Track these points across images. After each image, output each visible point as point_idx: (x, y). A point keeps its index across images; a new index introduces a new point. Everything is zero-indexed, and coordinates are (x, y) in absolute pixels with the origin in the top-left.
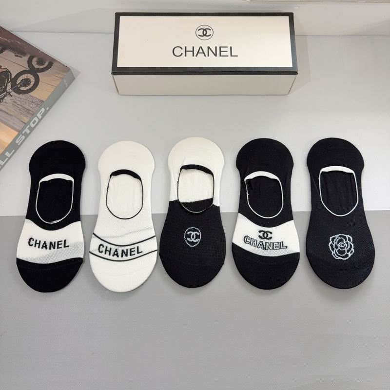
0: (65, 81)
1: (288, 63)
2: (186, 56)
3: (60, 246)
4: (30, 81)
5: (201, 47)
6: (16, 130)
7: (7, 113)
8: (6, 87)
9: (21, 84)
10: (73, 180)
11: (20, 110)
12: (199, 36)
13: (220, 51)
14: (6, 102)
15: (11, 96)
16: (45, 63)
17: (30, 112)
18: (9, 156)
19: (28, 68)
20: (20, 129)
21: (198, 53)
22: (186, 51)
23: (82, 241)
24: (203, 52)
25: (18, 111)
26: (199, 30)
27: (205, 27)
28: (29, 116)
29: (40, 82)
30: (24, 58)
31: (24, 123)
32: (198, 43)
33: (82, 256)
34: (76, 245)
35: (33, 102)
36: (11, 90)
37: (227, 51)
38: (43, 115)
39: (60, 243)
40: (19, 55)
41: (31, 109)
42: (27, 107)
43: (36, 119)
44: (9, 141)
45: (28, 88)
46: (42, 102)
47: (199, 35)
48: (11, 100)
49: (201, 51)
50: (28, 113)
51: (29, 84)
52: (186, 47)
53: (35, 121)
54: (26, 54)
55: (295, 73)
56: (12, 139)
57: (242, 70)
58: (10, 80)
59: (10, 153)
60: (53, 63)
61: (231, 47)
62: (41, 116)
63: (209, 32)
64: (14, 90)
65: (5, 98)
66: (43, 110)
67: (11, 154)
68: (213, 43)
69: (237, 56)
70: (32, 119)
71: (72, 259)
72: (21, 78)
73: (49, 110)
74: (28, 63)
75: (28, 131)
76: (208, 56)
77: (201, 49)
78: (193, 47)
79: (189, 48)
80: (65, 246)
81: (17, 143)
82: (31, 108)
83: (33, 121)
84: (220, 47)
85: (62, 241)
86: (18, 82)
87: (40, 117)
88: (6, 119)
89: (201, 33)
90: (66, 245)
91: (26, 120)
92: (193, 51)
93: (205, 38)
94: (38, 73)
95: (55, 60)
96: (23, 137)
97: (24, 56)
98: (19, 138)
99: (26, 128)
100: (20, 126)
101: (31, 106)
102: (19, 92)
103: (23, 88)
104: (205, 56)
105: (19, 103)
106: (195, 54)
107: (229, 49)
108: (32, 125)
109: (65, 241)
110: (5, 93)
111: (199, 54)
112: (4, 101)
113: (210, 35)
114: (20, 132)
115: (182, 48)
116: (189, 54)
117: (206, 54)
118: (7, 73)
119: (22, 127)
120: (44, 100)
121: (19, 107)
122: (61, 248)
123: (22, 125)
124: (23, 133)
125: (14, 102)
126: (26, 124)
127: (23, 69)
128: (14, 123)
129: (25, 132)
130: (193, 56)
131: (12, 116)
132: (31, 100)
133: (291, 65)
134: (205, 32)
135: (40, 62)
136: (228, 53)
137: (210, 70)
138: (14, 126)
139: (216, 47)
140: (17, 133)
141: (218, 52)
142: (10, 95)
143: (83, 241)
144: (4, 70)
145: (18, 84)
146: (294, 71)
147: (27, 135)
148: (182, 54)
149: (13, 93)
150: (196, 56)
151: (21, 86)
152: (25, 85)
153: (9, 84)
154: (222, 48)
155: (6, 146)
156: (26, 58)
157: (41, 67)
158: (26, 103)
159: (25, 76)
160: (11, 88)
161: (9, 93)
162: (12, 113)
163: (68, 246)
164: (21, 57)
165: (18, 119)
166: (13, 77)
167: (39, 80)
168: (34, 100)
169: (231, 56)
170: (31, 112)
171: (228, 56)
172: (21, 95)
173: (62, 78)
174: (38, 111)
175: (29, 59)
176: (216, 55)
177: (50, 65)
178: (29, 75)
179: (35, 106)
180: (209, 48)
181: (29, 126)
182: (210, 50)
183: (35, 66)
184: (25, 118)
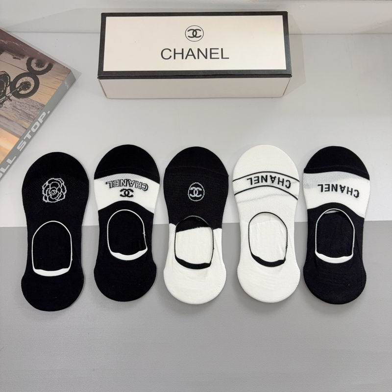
0: (66, 83)
1: (280, 65)
2: (175, 58)
4: (30, 85)
5: (190, 49)
6: (17, 136)
7: (7, 119)
8: (5, 91)
9: (21, 87)
11: (20, 115)
12: (188, 38)
13: (211, 53)
14: (5, 107)
15: (11, 100)
16: (44, 64)
17: (31, 117)
18: (10, 163)
19: (27, 71)
20: (21, 135)
21: (188, 55)
22: (175, 53)
24: (193, 55)
25: (18, 116)
26: (188, 31)
27: (195, 28)
28: (30, 121)
29: (40, 85)
30: (22, 60)
31: (25, 128)
32: (187, 45)
35: (33, 106)
36: (10, 95)
37: (218, 53)
38: (45, 119)
40: (17, 57)
41: (32, 114)
42: (27, 111)
43: (37, 124)
44: (10, 147)
45: (28, 91)
46: (43, 106)
47: (189, 36)
48: (10, 104)
49: (190, 53)
50: (29, 118)
51: (29, 88)
52: (175, 49)
53: (36, 126)
54: (24, 56)
55: (289, 76)
56: (14, 145)
57: (233, 74)
58: (8, 83)
59: (11, 160)
60: (53, 65)
61: (222, 49)
62: (43, 120)
63: (199, 33)
64: (14, 95)
65: (5, 103)
66: (44, 114)
67: (13, 160)
68: (203, 44)
69: (228, 58)
70: (34, 124)
72: (20, 82)
73: (50, 113)
74: (27, 66)
76: (198, 58)
77: (190, 51)
78: (183, 49)
79: (179, 51)
81: (19, 149)
82: (32, 112)
83: (34, 126)
84: (211, 49)
86: (17, 86)
87: (41, 121)
88: (7, 125)
89: (190, 34)
91: (27, 125)
92: (182, 54)
93: (195, 39)
94: (38, 76)
95: (54, 62)
96: (25, 143)
97: (23, 58)
98: (20, 144)
99: (27, 133)
100: (21, 131)
101: (32, 110)
102: (18, 95)
103: (22, 92)
104: (195, 58)
105: (19, 108)
106: (185, 57)
107: (219, 51)
108: (33, 130)
110: (5, 97)
111: (188, 57)
112: (3, 105)
113: (201, 36)
114: (21, 138)
115: (170, 51)
116: (179, 57)
118: (5, 76)
120: (45, 104)
121: (20, 111)
123: (24, 131)
124: (24, 138)
125: (14, 106)
126: (27, 129)
127: (23, 72)
128: (15, 129)
129: (27, 137)
130: (183, 58)
131: (13, 121)
132: (31, 104)
133: (284, 68)
134: (195, 33)
135: (40, 64)
136: (219, 56)
137: (200, 74)
138: (14, 131)
139: (206, 49)
140: (18, 139)
141: (209, 54)
142: (10, 99)
144: (2, 73)
145: (18, 88)
146: (287, 73)
147: (28, 141)
148: (171, 57)
149: (12, 97)
150: (186, 58)
151: (20, 90)
152: (25, 90)
153: (9, 88)
154: (212, 50)
155: (8, 153)
156: (25, 60)
157: (41, 69)
158: (26, 107)
159: (24, 79)
160: (10, 93)
161: (9, 97)
162: (12, 118)
164: (20, 59)
165: (19, 124)
166: (12, 80)
167: (39, 83)
168: (35, 104)
169: (222, 58)
170: (33, 117)
171: (219, 58)
172: (21, 99)
173: (63, 81)
174: (38, 116)
175: (28, 61)
176: (206, 57)
177: (50, 67)
178: (29, 78)
179: (36, 110)
180: (199, 50)
181: (30, 131)
182: (200, 52)
183: (34, 69)
184: (26, 123)
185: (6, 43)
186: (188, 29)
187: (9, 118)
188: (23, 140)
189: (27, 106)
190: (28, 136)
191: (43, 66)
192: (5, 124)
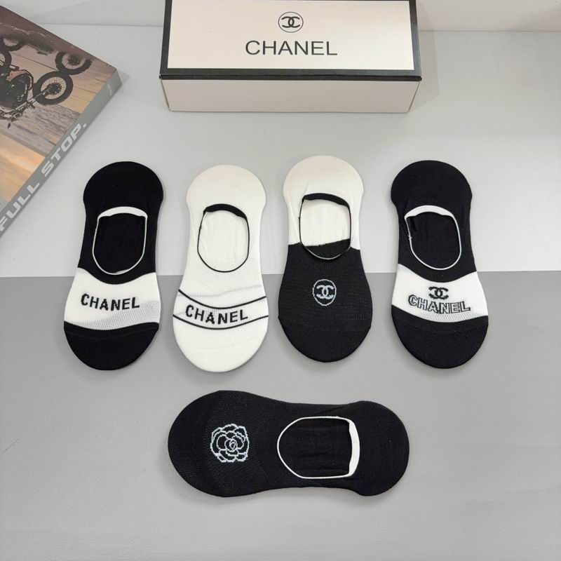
0: (109, 86)
1: (407, 65)
2: (264, 53)
3: (126, 306)
4: (60, 87)
5: (285, 42)
6: (41, 153)
8: (26, 96)
9: (48, 90)
10: (146, 216)
11: (47, 126)
12: (282, 28)
13: (313, 48)
14: (26, 117)
15: (34, 107)
16: (80, 61)
17: (61, 129)
18: (32, 193)
19: (57, 69)
20: (48, 152)
21: (282, 49)
22: (264, 47)
23: (158, 298)
24: (289, 49)
25: (44, 128)
26: (283, 19)
27: (291, 15)
28: (59, 134)
29: (74, 88)
30: (49, 55)
31: (54, 144)
32: (281, 36)
33: (157, 321)
34: (150, 305)
35: (65, 115)
36: (33, 100)
37: (322, 48)
38: (79, 135)
39: (126, 302)
40: (43, 52)
41: (63, 125)
42: (56, 121)
43: (69, 139)
44: (32, 169)
45: (57, 96)
46: (78, 114)
47: (283, 26)
48: (33, 113)
49: (285, 47)
50: (59, 130)
51: (58, 92)
52: (264, 42)
53: (68, 143)
54: (52, 50)
55: (418, 78)
56: (37, 166)
57: (343, 74)
58: (31, 85)
59: (33, 187)
60: (91, 62)
61: (328, 43)
62: (76, 135)
63: (297, 22)
64: (38, 100)
65: (26, 110)
66: (79, 127)
67: (35, 188)
68: (303, 37)
69: (336, 54)
70: (64, 140)
71: (144, 324)
72: (47, 83)
73: (86, 128)
74: (56, 63)
75: (58, 158)
76: (296, 53)
77: (285, 45)
78: (275, 42)
79: (270, 44)
80: (133, 307)
81: (43, 172)
82: (63, 123)
83: (64, 143)
84: (313, 43)
85: (129, 299)
86: (43, 89)
87: (75, 138)
88: (28, 139)
89: (285, 22)
90: (136, 305)
91: (56, 139)
92: (275, 47)
93: (291, 29)
94: (70, 76)
95: (94, 58)
96: (52, 165)
97: (51, 53)
98: (46, 166)
99: (55, 151)
100: (47, 148)
101: (63, 120)
102: (44, 101)
103: (50, 97)
104: (291, 53)
105: (45, 117)
106: (277, 51)
107: (324, 46)
108: (65, 149)
109: (134, 299)
110: (25, 103)
111: (282, 51)
112: (24, 114)
113: (299, 26)
114: (48, 156)
115: (258, 44)
116: (269, 51)
117: (293, 52)
118: (27, 76)
119: (51, 149)
120: (81, 113)
121: (46, 121)
122: (128, 308)
123: (51, 147)
124: (52, 158)
125: (38, 115)
126: (55, 145)
127: (51, 71)
128: (39, 145)
129: (55, 158)
130: (275, 53)
131: (36, 134)
132: (62, 112)
133: (411, 67)
134: (291, 22)
135: (74, 60)
136: (324, 51)
137: (298, 73)
138: (38, 147)
139: (307, 43)
140: (43, 158)
141: (310, 48)
142: (32, 106)
143: (159, 300)
144: (23, 72)
145: (43, 91)
146: (416, 75)
147: (56, 163)
148: (259, 51)
149: (36, 104)
150: (279, 53)
151: (47, 94)
152: (53, 92)
153: (31, 92)
154: (315, 44)
155: (29, 176)
156: (53, 56)
157: (75, 67)
158: (54, 116)
159: (52, 80)
160: (33, 97)
161: (31, 104)
162: (36, 131)
163: (138, 306)
164: (46, 54)
165: (44, 138)
166: (35, 81)
167: (72, 85)
168: (66, 113)
169: (328, 54)
170: (63, 130)
171: (323, 54)
172: (48, 106)
173: (105, 82)
174: (72, 128)
175: (57, 56)
176: (306, 53)
177: (88, 64)
178: (58, 78)
179: (68, 120)
180: (296, 43)
181: (59, 149)
182: (298, 46)
183: (66, 67)
184: (54, 137)
185: (28, 33)
186: (282, 17)
187: (32, 130)
188: (50, 160)
189: (57, 115)
190: (57, 155)
191: (78, 64)
192: (26, 138)
